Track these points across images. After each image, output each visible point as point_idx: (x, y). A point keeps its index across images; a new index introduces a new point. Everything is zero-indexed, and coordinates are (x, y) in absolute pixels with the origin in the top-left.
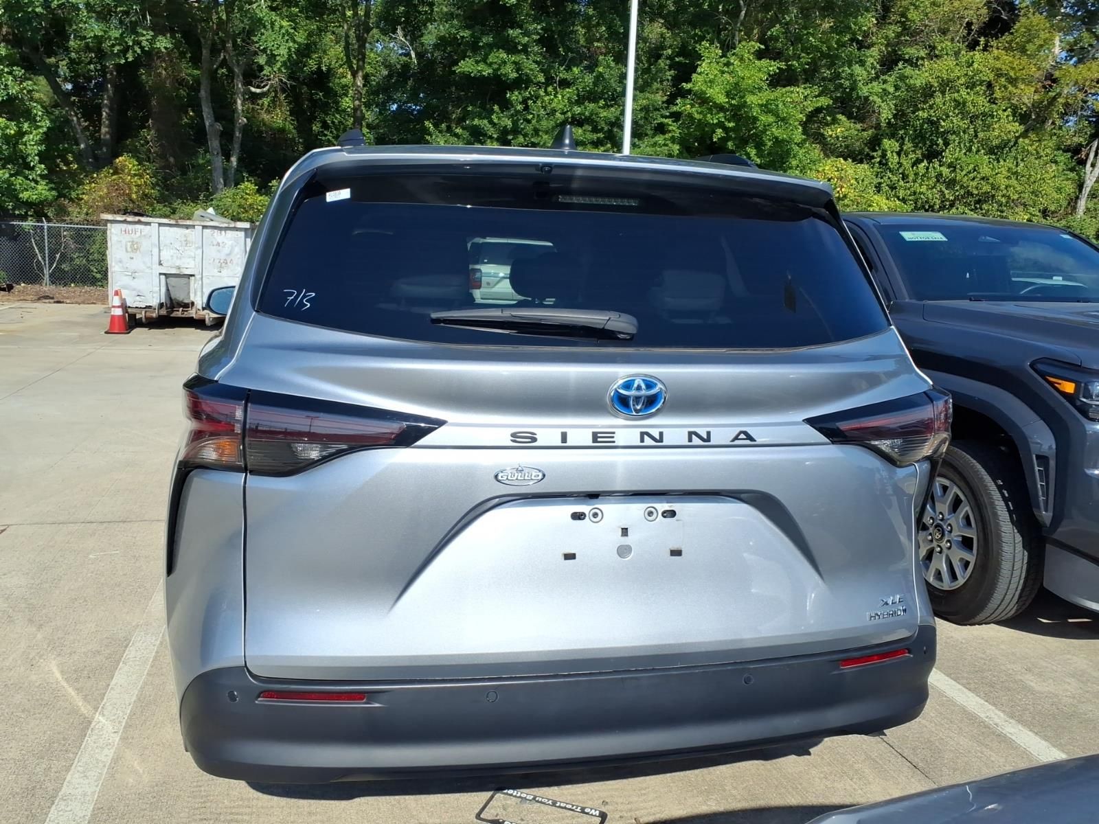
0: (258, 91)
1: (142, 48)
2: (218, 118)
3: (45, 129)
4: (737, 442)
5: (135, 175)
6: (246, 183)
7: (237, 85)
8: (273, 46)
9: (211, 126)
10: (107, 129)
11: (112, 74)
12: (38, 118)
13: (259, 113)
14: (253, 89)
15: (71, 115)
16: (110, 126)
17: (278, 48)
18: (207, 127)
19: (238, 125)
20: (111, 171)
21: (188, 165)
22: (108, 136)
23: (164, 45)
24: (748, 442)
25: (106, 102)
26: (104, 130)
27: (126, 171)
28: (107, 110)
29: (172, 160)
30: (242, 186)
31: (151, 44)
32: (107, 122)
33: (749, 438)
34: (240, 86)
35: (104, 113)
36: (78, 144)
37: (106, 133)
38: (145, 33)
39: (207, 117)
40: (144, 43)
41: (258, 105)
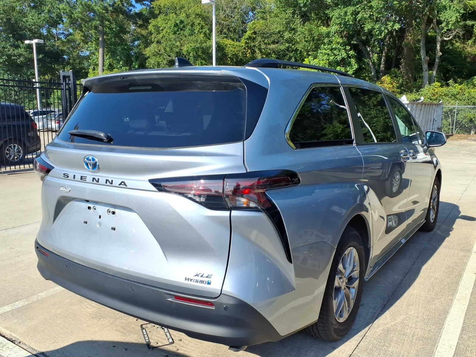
0: (447, 39)
1: (388, 30)
2: (427, 53)
3: (355, 69)
4: (121, 186)
5: (389, 83)
6: (436, 83)
7: (438, 38)
8: (449, 17)
9: (424, 58)
10: (383, 66)
11: (387, 43)
12: (353, 65)
13: (466, 48)
14: (445, 39)
15: (369, 62)
16: (384, 64)
17: (451, 18)
18: (422, 59)
19: (437, 56)
20: (379, 83)
21: (417, 77)
22: (383, 68)
23: (397, 27)
24: (124, 186)
25: (384, 54)
26: (382, 66)
27: (386, 82)
28: (384, 58)
29: (410, 75)
30: (434, 84)
31: (392, 28)
32: (383, 63)
33: (125, 184)
34: (439, 38)
35: (383, 59)
36: (371, 73)
37: (383, 67)
38: (389, 23)
39: (422, 55)
40: (389, 28)
41: (466, 44)
